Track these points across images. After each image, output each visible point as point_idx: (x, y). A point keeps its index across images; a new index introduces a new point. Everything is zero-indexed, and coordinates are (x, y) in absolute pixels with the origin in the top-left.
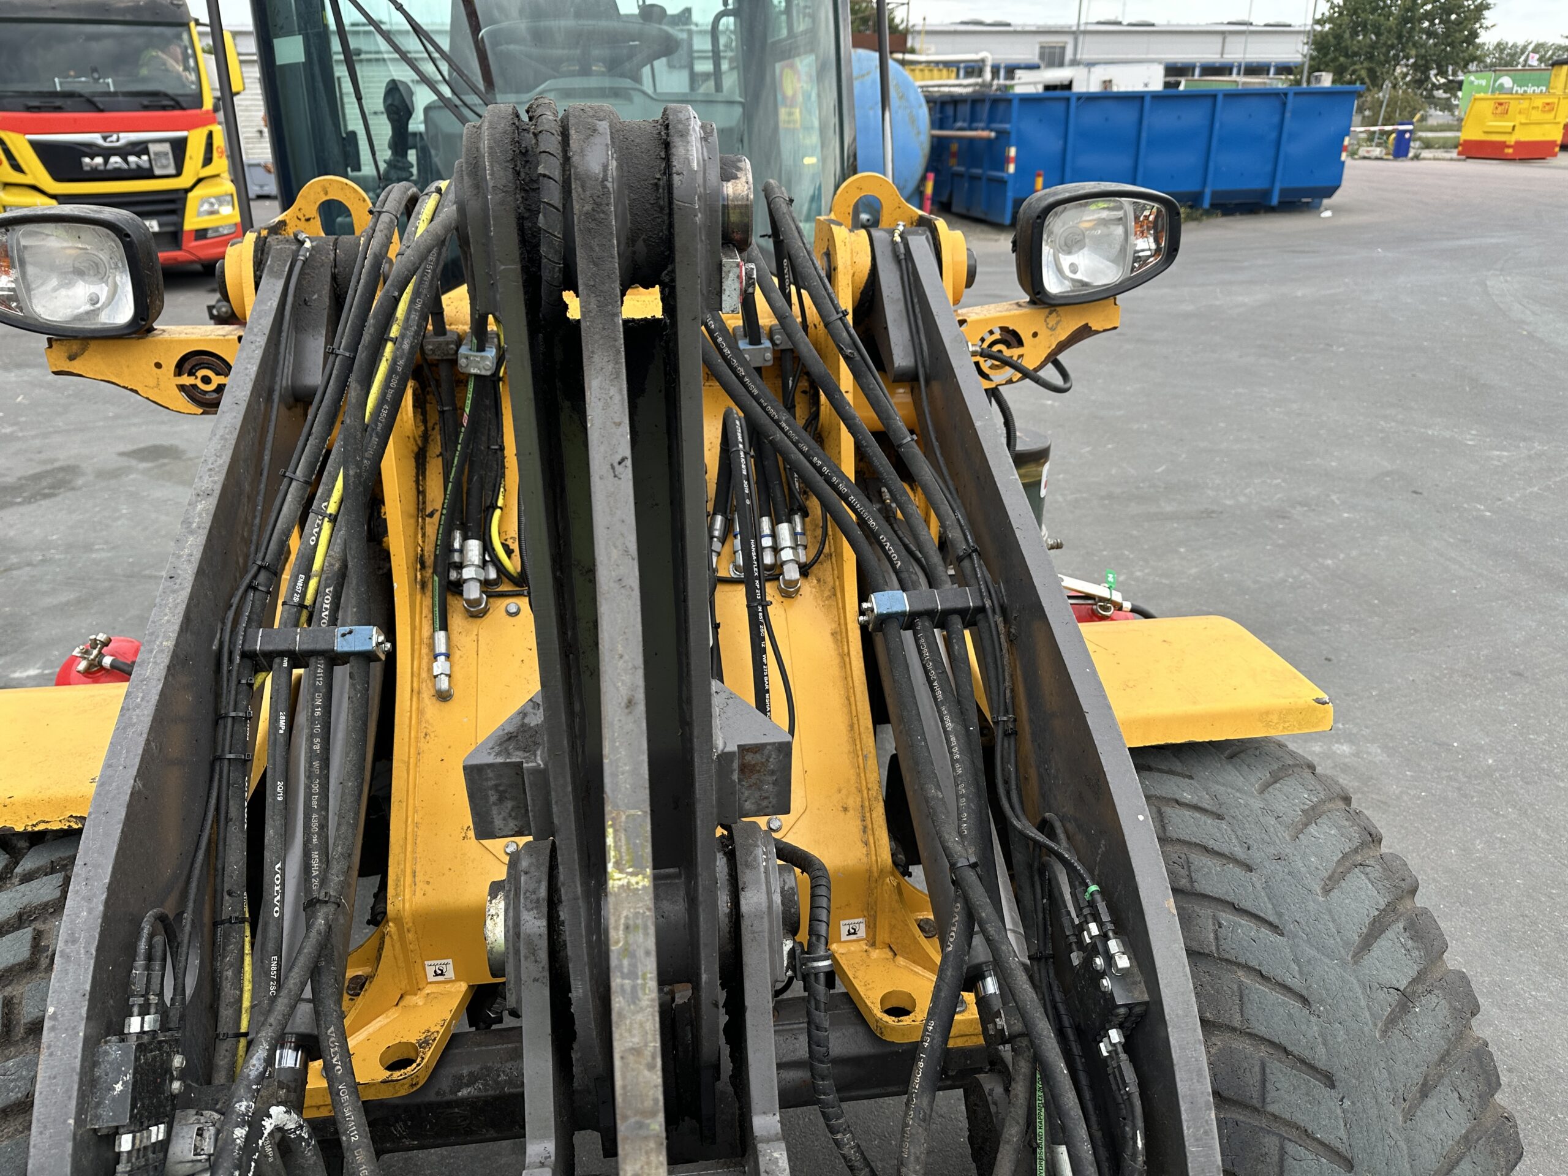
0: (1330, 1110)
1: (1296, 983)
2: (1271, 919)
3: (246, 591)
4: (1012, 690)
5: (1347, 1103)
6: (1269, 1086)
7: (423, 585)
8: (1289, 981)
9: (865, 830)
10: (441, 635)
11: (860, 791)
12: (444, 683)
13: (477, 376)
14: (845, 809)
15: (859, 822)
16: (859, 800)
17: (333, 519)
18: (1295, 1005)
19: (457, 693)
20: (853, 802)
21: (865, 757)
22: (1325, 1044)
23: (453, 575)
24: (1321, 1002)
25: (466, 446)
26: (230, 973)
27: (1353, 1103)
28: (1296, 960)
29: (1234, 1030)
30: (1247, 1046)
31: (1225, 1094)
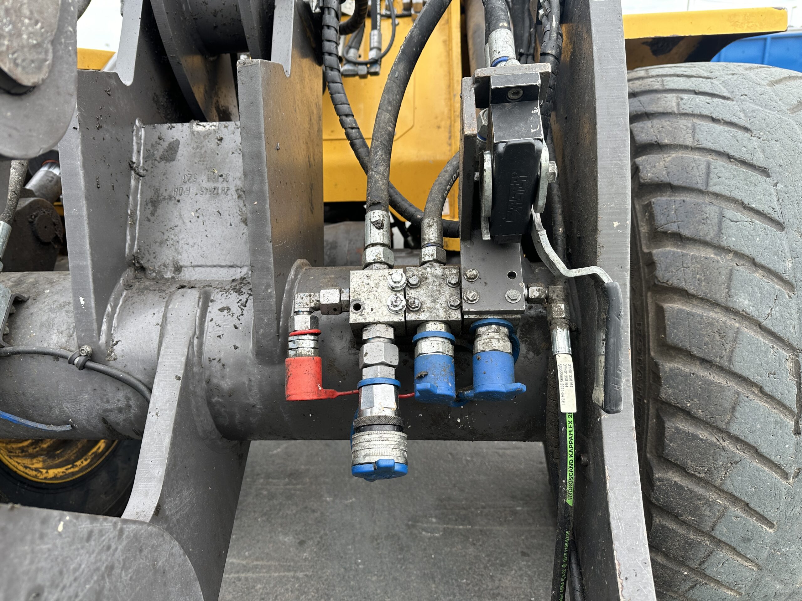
1: (742, 123)
2: (724, 95)
5: (780, 186)
22: (763, 151)
27: (785, 186)
29: (686, 147)
30: (696, 156)
31: (676, 183)
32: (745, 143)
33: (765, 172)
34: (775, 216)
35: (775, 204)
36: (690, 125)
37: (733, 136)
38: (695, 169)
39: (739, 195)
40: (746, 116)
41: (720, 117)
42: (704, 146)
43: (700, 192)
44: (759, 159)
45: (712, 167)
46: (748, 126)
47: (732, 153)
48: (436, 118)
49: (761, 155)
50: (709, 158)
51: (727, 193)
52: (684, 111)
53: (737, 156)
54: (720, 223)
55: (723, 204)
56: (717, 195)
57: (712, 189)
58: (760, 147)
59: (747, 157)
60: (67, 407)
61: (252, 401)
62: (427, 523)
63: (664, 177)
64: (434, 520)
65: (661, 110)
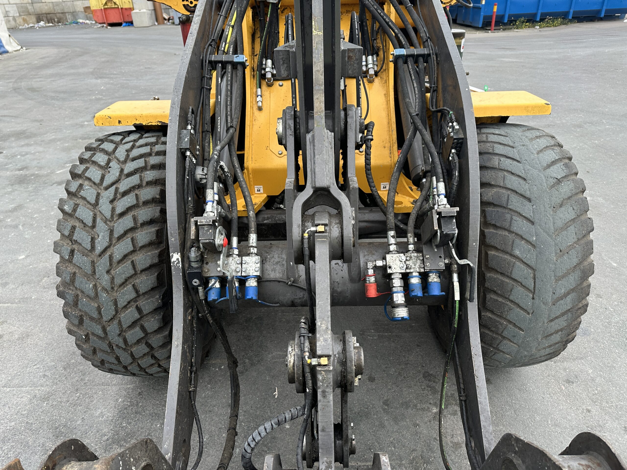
0: (528, 208)
1: (523, 176)
2: (518, 159)
3: (209, 46)
4: (437, 78)
5: (534, 207)
6: (509, 201)
7: (254, 76)
8: (520, 174)
9: (390, 153)
10: (259, 90)
11: (390, 142)
12: (260, 104)
13: (272, 3)
14: (385, 147)
15: (389, 151)
16: (389, 145)
17: (233, 27)
18: (522, 181)
19: (264, 108)
20: (387, 145)
21: (392, 131)
22: (530, 191)
23: (263, 72)
24: (530, 180)
25: (268, 28)
26: (207, 144)
27: (536, 207)
28: (524, 169)
29: (500, 187)
30: (504, 191)
31: (495, 203)
32: (523, 186)
33: (529, 200)
34: (531, 219)
35: (532, 214)
36: (503, 176)
37: (519, 183)
38: (503, 198)
39: (518, 210)
40: (525, 172)
41: (515, 173)
42: (507, 187)
43: (504, 207)
44: (528, 194)
45: (510, 197)
46: (525, 178)
47: (518, 191)
48: (383, 142)
49: (529, 192)
50: (509, 192)
51: (514, 209)
52: (501, 168)
53: (520, 193)
54: (511, 221)
55: (513, 213)
56: (510, 209)
57: (509, 207)
58: (529, 188)
59: (523, 193)
60: (281, 298)
61: (347, 295)
62: (369, 332)
63: (491, 200)
64: (373, 331)
65: (491, 166)
